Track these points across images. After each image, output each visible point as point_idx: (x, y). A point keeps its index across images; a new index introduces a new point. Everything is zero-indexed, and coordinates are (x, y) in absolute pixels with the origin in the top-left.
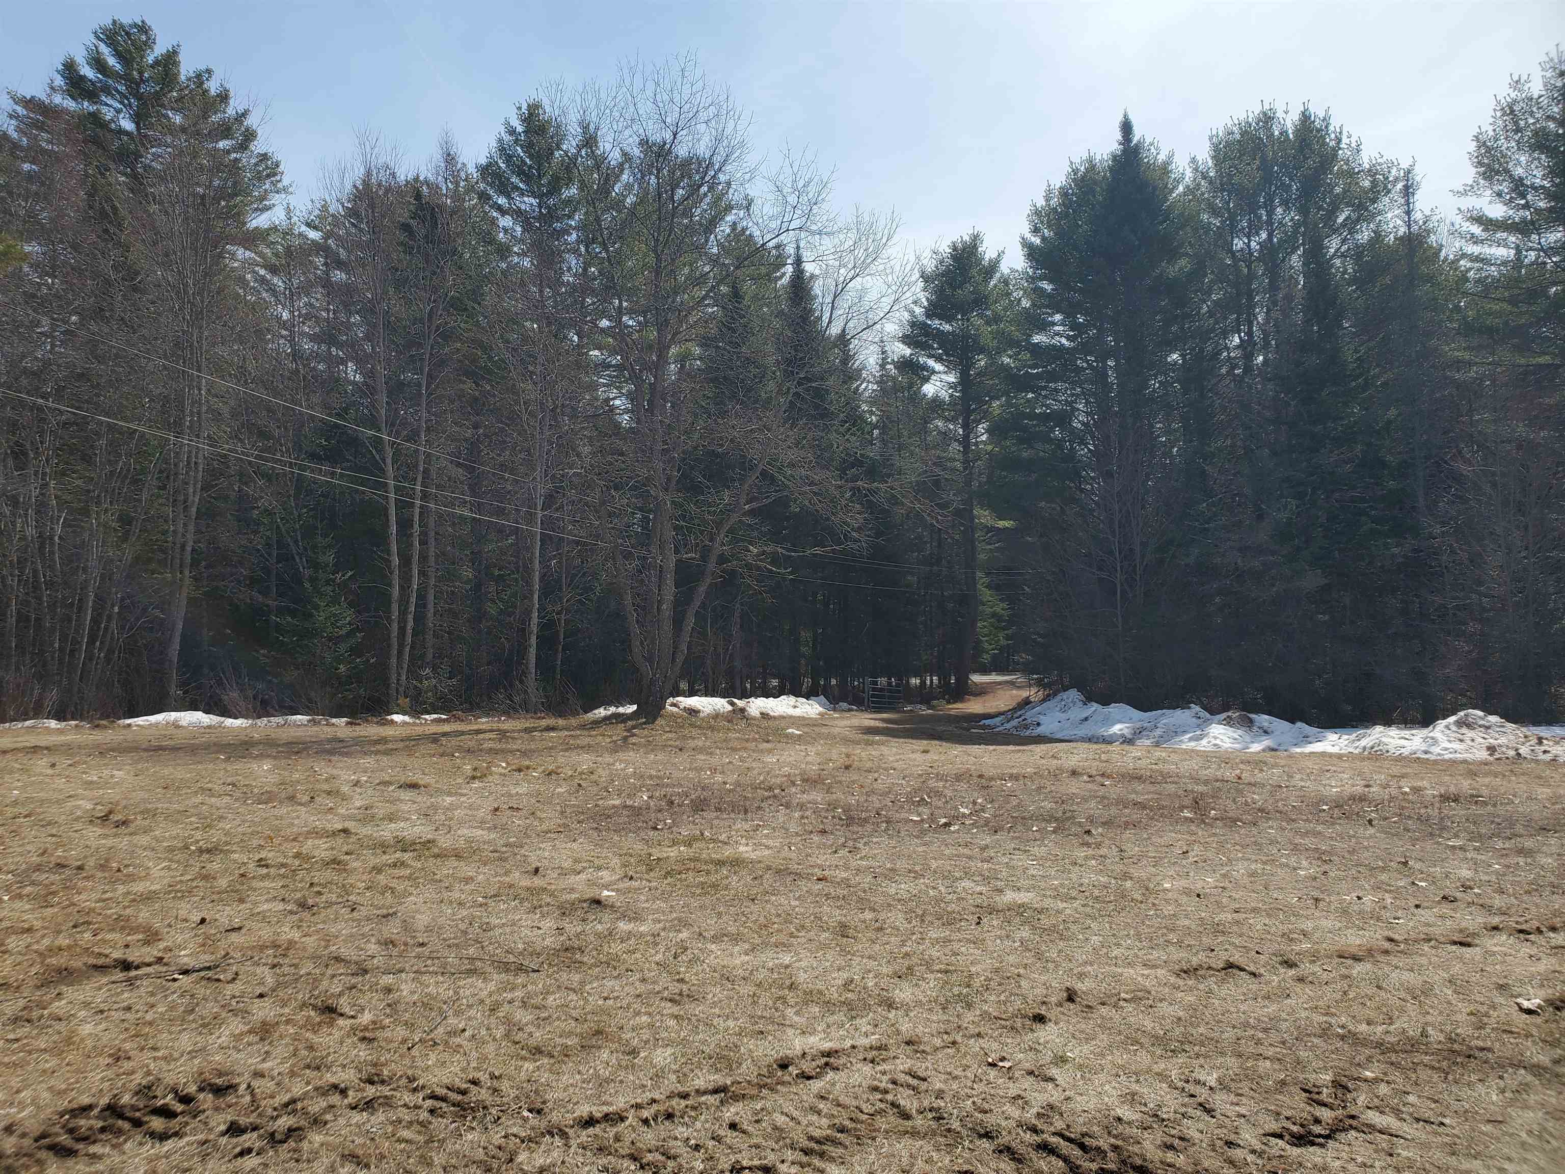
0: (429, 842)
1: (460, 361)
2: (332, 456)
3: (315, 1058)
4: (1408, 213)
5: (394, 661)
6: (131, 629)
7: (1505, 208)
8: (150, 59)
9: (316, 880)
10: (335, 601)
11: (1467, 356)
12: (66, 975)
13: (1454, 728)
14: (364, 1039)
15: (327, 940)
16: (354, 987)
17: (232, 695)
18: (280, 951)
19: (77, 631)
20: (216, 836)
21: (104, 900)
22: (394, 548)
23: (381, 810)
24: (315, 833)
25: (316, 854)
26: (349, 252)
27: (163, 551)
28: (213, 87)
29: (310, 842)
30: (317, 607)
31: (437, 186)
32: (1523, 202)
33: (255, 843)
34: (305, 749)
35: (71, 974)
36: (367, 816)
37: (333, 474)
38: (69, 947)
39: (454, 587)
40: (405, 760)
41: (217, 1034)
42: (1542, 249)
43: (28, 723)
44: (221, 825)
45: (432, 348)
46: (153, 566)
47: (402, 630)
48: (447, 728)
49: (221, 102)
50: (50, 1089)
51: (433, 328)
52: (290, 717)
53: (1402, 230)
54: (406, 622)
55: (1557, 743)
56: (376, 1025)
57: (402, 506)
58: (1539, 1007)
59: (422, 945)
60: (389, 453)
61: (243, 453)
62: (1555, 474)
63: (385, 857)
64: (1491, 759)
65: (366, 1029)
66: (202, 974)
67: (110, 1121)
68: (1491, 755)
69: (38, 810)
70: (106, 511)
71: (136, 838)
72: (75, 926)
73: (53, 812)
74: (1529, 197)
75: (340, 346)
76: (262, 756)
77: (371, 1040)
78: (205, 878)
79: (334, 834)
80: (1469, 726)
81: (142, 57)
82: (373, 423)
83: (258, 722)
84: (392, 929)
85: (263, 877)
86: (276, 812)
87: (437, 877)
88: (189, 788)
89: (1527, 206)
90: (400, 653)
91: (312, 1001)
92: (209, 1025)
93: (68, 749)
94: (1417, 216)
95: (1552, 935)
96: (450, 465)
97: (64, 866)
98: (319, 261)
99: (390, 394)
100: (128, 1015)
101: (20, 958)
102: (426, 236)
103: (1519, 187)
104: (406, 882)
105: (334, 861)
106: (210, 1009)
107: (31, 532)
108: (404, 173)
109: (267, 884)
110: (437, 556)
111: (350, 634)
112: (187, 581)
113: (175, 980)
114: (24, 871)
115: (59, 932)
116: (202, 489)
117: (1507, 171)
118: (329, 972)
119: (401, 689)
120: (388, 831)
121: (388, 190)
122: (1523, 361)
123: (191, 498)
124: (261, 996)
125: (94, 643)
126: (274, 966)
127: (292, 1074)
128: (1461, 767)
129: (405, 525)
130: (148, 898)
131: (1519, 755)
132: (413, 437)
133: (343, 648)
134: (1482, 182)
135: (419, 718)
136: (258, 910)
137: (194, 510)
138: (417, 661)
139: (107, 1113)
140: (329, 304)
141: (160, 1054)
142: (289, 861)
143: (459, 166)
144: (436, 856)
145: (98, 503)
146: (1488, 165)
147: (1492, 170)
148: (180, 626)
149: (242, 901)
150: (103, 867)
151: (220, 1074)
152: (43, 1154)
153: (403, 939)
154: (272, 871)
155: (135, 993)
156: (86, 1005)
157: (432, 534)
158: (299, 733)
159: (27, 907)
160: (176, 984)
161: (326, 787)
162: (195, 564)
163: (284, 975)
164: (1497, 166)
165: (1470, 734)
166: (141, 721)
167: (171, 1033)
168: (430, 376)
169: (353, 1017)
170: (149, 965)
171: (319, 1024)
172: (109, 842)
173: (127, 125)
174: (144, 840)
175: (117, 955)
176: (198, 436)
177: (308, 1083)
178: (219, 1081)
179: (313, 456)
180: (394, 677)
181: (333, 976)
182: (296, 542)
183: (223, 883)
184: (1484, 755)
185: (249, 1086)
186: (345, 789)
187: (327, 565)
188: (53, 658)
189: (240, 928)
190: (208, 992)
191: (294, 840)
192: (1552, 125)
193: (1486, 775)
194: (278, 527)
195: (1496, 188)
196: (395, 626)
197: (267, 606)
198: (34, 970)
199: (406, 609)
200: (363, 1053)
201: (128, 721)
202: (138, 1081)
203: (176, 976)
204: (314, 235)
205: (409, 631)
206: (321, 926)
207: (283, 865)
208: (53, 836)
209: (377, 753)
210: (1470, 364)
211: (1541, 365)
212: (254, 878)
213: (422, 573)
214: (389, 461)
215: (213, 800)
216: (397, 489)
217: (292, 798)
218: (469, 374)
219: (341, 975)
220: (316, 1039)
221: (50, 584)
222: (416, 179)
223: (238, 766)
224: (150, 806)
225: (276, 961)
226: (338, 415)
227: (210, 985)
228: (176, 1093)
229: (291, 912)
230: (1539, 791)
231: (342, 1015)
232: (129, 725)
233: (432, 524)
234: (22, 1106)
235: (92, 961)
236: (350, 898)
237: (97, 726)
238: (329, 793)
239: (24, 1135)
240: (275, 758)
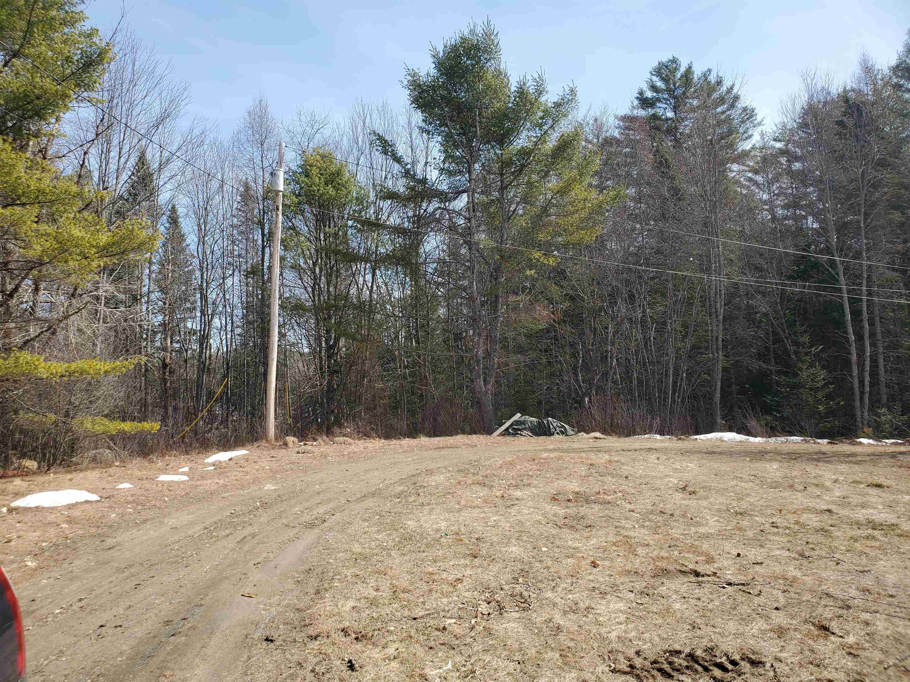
0: (893, 525)
1: (888, 200)
2: (803, 276)
3: (815, 659)
5: (858, 403)
6: (693, 386)
8: (679, 76)
9: (810, 540)
10: (812, 365)
12: (665, 572)
14: (850, 654)
15: (821, 581)
16: (840, 616)
17: (753, 423)
18: (788, 582)
19: (666, 387)
20: (744, 505)
21: (684, 535)
22: (850, 330)
23: (855, 499)
24: (808, 510)
25: (810, 524)
26: (802, 148)
27: (707, 342)
28: (712, 78)
29: (805, 515)
30: (800, 369)
31: (860, 90)
33: (769, 512)
34: (799, 457)
35: (668, 573)
36: (844, 501)
37: (804, 287)
38: (667, 558)
39: (899, 353)
40: (871, 469)
41: (751, 627)
43: (646, 436)
44: (748, 499)
45: (866, 195)
46: (702, 350)
47: (862, 382)
48: (903, 449)
49: (718, 85)
50: (659, 635)
51: (866, 182)
52: (789, 438)
54: (863, 378)
56: (858, 646)
57: (854, 302)
59: (892, 596)
60: (841, 269)
61: (746, 281)
63: (859, 532)
65: (851, 647)
66: (740, 587)
67: (691, 663)
69: (651, 482)
70: (675, 321)
71: (700, 502)
72: (670, 547)
73: (658, 483)
75: (801, 208)
76: (771, 460)
77: (855, 656)
78: (740, 529)
79: (822, 512)
81: (674, 76)
82: (828, 250)
83: (770, 439)
84: (868, 581)
85: (775, 534)
86: (782, 494)
87: (902, 550)
88: (729, 476)
90: (862, 399)
91: (812, 620)
92: (745, 620)
93: (664, 451)
96: (886, 271)
97: (664, 513)
98: (783, 160)
99: (838, 231)
100: (699, 603)
101: (643, 560)
102: (855, 124)
104: (877, 551)
105: (822, 529)
106: (745, 610)
107: (640, 336)
108: (836, 89)
109: (777, 538)
110: (882, 332)
111: (826, 385)
112: (721, 358)
113: (724, 587)
114: (645, 513)
115: (662, 549)
116: (725, 305)
118: (823, 602)
119: (865, 422)
120: (861, 515)
121: (825, 103)
123: (719, 310)
124: (777, 609)
125: (675, 394)
126: (784, 591)
127: (801, 666)
129: (856, 314)
130: (707, 536)
132: (858, 255)
133: (820, 395)
135: (880, 441)
136: (773, 554)
137: (721, 317)
138: (875, 403)
139: (689, 658)
140: (792, 183)
141: (717, 630)
142: (792, 526)
143: (875, 72)
144: (900, 536)
145: (671, 318)
148: (719, 384)
149: (762, 546)
150: (684, 516)
151: (754, 653)
152: (655, 673)
153: (877, 590)
154: (781, 530)
155: (702, 590)
156: (676, 592)
157: (877, 318)
158: (796, 447)
159: (647, 532)
160: (725, 590)
161: (814, 481)
162: (725, 347)
163: (791, 599)
166: (702, 437)
167: (723, 619)
168: (866, 215)
169: (841, 637)
170: (709, 576)
171: (818, 636)
172: (686, 502)
173: (670, 114)
174: (705, 503)
175: (691, 566)
176: (720, 275)
177: (812, 674)
178: (753, 657)
179: (789, 278)
180: (859, 413)
181: (826, 606)
182: (784, 331)
183: (750, 534)
185: (772, 666)
186: (828, 484)
187: (805, 344)
188: (656, 402)
189: (762, 563)
190: (744, 599)
191: (795, 513)
194: (772, 323)
196: (856, 381)
197: (770, 370)
198: (650, 567)
199: (863, 369)
200: (850, 663)
201: (695, 437)
202: (705, 644)
203: (725, 586)
204: (778, 145)
205: (867, 383)
206: (815, 571)
207: (788, 528)
208: (658, 496)
209: (851, 462)
212: (769, 533)
213: (873, 345)
214: (841, 274)
215: (743, 484)
216: (849, 292)
217: (791, 487)
218: (895, 208)
219: (831, 606)
220: (815, 646)
221: (652, 363)
222: (845, 91)
223: (758, 465)
224: (707, 485)
225: (785, 588)
226: (804, 250)
227: (744, 595)
228: (728, 657)
229: (794, 558)
231: (833, 634)
232: (696, 439)
233: (877, 312)
234: (645, 642)
235: (679, 568)
236: (835, 556)
237: (680, 439)
238: (817, 486)
239: (645, 659)
240: (780, 461)
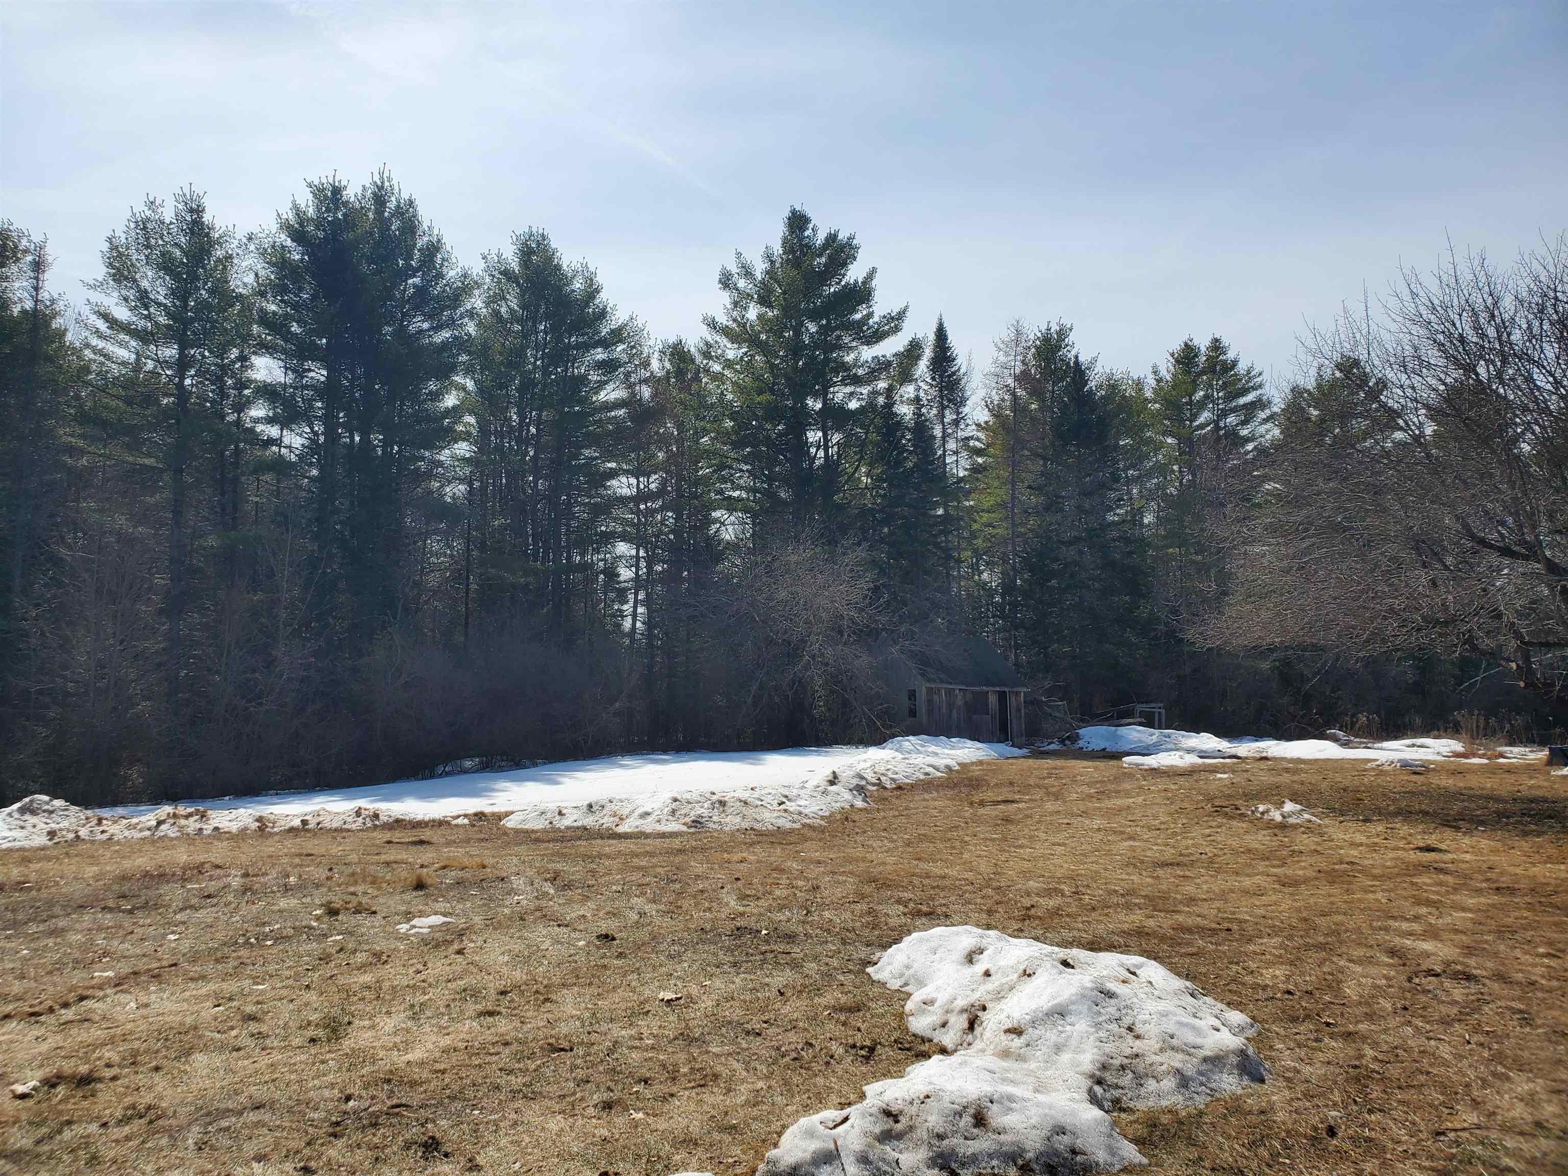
4: (36, 289)
7: (129, 313)
11: (81, 443)
13: (16, 815)
32: (146, 312)
42: (158, 361)
53: (29, 305)
55: (115, 822)
58: (35, 1089)
62: (150, 569)
64: (50, 843)
68: (50, 840)
74: (152, 310)
80: (34, 812)
89: (148, 317)
94: (44, 295)
95: (63, 1011)
103: (144, 298)
117: (135, 281)
122: (131, 459)
128: (16, 855)
131: (78, 837)
134: (112, 282)
146: (118, 269)
147: (122, 275)
164: (126, 273)
165: (31, 819)
184: (41, 840)
192: (178, 253)
193: (39, 860)
195: (124, 292)
210: (82, 452)
211: (146, 466)
230: (88, 869)
